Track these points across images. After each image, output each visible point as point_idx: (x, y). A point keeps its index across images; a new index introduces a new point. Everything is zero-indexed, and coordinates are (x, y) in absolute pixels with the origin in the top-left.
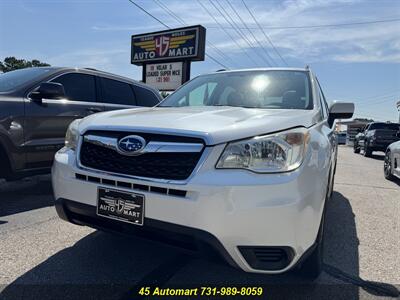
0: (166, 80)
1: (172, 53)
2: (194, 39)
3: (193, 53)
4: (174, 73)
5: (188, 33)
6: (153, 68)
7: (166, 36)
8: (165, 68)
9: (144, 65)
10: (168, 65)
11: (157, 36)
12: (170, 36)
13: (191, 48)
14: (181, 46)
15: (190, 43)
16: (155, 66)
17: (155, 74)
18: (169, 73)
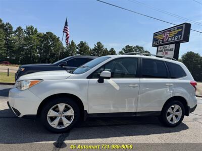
0: (166, 53)
1: (170, 40)
2: (182, 31)
3: (180, 39)
4: (170, 50)
5: (178, 28)
6: (161, 48)
7: (168, 31)
8: (166, 47)
9: (157, 46)
10: (168, 46)
11: (164, 32)
12: (170, 31)
13: (179, 36)
14: (175, 36)
15: (180, 33)
16: (162, 47)
17: (161, 51)
18: (168, 50)
